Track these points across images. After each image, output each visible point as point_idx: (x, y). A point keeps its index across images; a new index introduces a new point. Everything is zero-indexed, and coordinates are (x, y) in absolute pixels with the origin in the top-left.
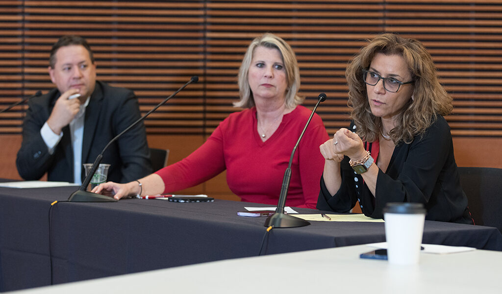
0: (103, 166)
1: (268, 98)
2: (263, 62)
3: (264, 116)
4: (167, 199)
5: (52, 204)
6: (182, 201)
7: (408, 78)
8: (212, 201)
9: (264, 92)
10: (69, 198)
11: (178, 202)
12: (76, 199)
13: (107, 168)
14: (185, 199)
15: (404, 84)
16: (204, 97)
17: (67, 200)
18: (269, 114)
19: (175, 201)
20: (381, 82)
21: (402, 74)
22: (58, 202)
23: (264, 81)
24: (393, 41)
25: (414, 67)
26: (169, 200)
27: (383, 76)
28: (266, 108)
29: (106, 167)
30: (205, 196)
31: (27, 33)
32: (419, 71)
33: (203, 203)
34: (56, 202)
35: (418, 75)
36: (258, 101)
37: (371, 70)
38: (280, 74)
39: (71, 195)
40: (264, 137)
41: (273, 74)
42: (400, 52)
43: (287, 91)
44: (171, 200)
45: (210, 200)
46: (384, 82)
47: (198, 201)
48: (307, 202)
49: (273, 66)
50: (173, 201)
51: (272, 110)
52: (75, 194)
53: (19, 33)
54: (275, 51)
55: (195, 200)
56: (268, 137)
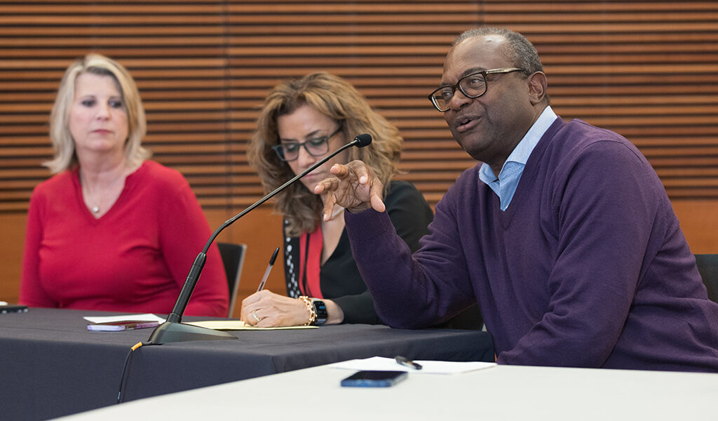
1: (103, 152)
2: (93, 97)
3: (95, 180)
7: (332, 127)
8: (26, 310)
9: (97, 142)
15: (332, 136)
18: (103, 175)
20: (302, 150)
21: (322, 127)
23: (97, 125)
24: (288, 91)
25: (330, 111)
27: (302, 141)
28: (98, 168)
32: (339, 113)
35: (340, 118)
36: (86, 158)
37: (283, 142)
38: (118, 115)
40: (97, 212)
41: (110, 115)
42: (302, 100)
43: (127, 141)
45: (21, 309)
46: (306, 148)
49: (109, 103)
51: (108, 170)
54: (108, 79)
56: (104, 211)
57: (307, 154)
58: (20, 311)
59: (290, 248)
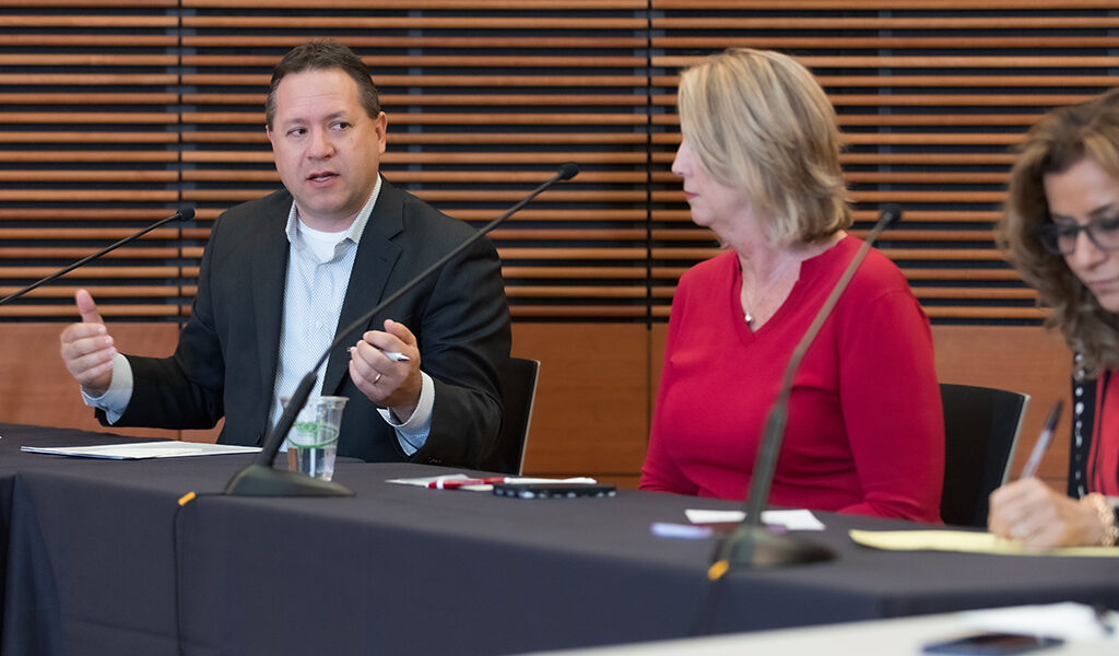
0: (329, 402)
4: (490, 487)
5: (182, 501)
6: (528, 495)
8: (612, 494)
10: (229, 484)
11: (517, 496)
12: (246, 488)
13: (342, 407)
14: (536, 489)
16: (648, 223)
17: (222, 491)
19: (511, 493)
20: (1082, 238)
22: (197, 496)
26: (494, 492)
27: (1083, 221)
29: (337, 403)
30: (591, 481)
31: (190, 59)
33: (585, 500)
34: (191, 496)
39: (233, 478)
40: (751, 322)
44: (500, 492)
45: (606, 491)
47: (571, 495)
48: (868, 496)
50: (505, 494)
52: (243, 474)
53: (170, 59)
55: (563, 491)
56: (761, 322)
57: (1092, 246)
58: (601, 495)
59: (1080, 408)
